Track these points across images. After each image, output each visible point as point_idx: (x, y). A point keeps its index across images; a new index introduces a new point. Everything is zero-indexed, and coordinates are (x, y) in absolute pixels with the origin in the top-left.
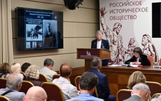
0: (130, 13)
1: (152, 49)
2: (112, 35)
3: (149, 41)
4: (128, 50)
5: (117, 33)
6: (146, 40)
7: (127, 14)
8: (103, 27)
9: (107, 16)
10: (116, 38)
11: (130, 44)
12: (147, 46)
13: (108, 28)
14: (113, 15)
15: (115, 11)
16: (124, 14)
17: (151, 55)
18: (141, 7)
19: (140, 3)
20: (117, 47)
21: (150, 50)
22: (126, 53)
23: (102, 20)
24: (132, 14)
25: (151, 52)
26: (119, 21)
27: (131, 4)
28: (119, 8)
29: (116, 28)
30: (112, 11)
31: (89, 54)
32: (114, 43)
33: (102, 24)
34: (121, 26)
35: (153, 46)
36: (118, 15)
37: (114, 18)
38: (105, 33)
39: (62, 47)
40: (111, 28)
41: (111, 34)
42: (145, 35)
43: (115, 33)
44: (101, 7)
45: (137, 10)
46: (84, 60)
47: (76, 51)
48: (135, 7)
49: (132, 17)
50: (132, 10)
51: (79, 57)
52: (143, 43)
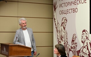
0: (73, 6)
2: (61, 30)
3: (87, 38)
4: (72, 47)
5: (64, 28)
8: (55, 21)
9: (58, 10)
10: (63, 34)
11: (73, 41)
12: (85, 44)
13: (58, 23)
20: (64, 43)
21: (88, 49)
23: (55, 14)
25: (89, 52)
29: (63, 23)
30: (61, 6)
32: (62, 40)
33: (55, 19)
34: (67, 20)
35: (90, 43)
36: (65, 8)
37: (62, 12)
38: (57, 28)
40: (60, 24)
42: (84, 31)
43: (62, 28)
44: (54, 2)
49: (74, 11)
51: (1, 53)
52: (83, 40)
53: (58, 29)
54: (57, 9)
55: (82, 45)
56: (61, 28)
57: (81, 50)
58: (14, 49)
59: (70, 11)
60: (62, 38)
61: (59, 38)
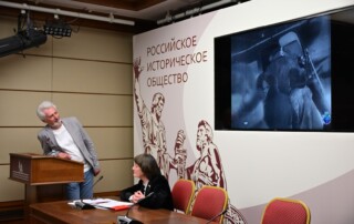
0: (177, 69)
1: (214, 162)
2: (150, 123)
3: (208, 139)
4: (175, 160)
5: (158, 118)
6: (203, 137)
8: (137, 103)
9: (144, 75)
10: (156, 130)
11: (178, 145)
12: (205, 153)
13: (144, 106)
14: (152, 74)
15: (155, 66)
16: (169, 71)
17: (213, 177)
18: (196, 50)
19: (193, 42)
20: (159, 151)
21: (210, 164)
22: (171, 167)
23: (137, 85)
25: (213, 170)
26: (158, 89)
27: (179, 45)
28: (161, 57)
29: (155, 106)
30: (150, 67)
32: (153, 143)
33: (137, 97)
34: (163, 100)
35: (215, 151)
36: (159, 73)
37: (153, 82)
38: (141, 117)
40: (149, 107)
41: (149, 119)
42: (202, 123)
43: (154, 116)
44: (135, 57)
45: (189, 60)
48: (184, 51)
49: (181, 78)
50: (181, 61)
51: (11, 176)
52: (199, 143)
53: (145, 120)
54: (141, 75)
55: (197, 154)
56: (150, 117)
57: (196, 165)
58: (43, 166)
59: (171, 79)
60: (152, 139)
61: (146, 139)
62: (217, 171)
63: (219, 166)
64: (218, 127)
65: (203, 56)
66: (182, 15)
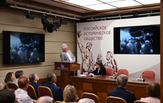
0: (98, 35)
1: (113, 63)
2: (86, 52)
3: (111, 57)
5: (89, 50)
6: (109, 56)
7: (96, 36)
8: (79, 45)
9: (82, 37)
10: (88, 54)
12: (110, 61)
13: (82, 47)
14: (86, 36)
15: (88, 34)
16: (94, 36)
17: (113, 67)
18: (106, 30)
19: (105, 28)
20: (89, 61)
21: (112, 64)
22: (95, 65)
23: (79, 40)
24: (100, 36)
26: (90, 41)
27: (99, 28)
28: (90, 31)
29: (88, 46)
31: (63, 66)
33: (78, 43)
34: (92, 45)
35: (114, 60)
36: (90, 36)
37: (87, 39)
38: (81, 50)
39: (44, 61)
40: (85, 46)
41: (85, 50)
42: (109, 52)
43: (87, 50)
45: (103, 33)
46: (60, 71)
47: (54, 64)
48: (101, 30)
49: (99, 38)
50: (100, 33)
51: (56, 69)
52: (107, 58)
53: (83, 51)
55: (107, 61)
58: (73, 65)
59: (95, 38)
60: (86, 57)
61: (83, 57)
62: (115, 66)
63: (115, 64)
64: (115, 53)
65: (109, 32)
66: (99, 19)
